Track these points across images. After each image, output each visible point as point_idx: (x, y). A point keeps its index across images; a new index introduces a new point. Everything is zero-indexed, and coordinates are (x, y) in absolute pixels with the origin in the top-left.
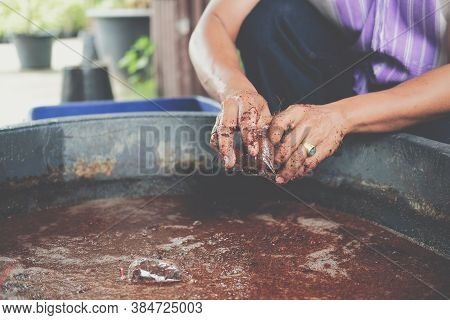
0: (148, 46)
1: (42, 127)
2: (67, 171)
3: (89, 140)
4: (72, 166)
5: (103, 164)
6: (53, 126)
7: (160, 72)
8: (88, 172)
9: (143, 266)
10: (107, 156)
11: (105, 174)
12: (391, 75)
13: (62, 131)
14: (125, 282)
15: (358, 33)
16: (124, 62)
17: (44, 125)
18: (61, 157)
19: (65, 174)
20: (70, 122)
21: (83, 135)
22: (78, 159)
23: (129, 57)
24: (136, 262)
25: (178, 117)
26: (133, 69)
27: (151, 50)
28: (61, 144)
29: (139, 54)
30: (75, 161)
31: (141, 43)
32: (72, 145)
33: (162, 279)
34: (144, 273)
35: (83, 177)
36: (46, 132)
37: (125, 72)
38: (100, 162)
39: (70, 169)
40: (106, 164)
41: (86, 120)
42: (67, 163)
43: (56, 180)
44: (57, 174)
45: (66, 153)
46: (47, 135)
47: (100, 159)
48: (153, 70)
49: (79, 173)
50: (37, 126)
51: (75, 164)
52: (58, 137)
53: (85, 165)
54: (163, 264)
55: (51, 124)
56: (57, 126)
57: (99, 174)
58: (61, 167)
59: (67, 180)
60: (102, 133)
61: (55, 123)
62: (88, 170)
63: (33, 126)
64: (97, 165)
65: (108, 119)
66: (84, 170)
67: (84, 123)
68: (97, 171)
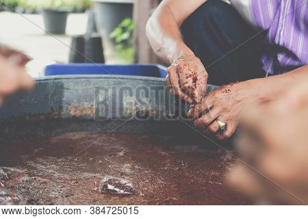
0: (130, 24)
1: (49, 81)
2: (64, 112)
3: (80, 91)
4: (68, 108)
5: (88, 108)
6: (57, 81)
7: (137, 43)
8: (78, 113)
9: (110, 182)
10: (92, 103)
11: (89, 115)
12: (289, 61)
13: (62, 84)
14: (97, 192)
15: (267, 31)
16: (113, 34)
17: (51, 79)
18: (61, 101)
19: (62, 113)
20: (69, 78)
21: (76, 88)
22: (72, 104)
23: (117, 31)
24: (105, 179)
25: (141, 80)
26: (119, 39)
27: (132, 27)
28: (61, 93)
29: (124, 30)
30: (70, 105)
31: (126, 22)
32: (68, 94)
33: (122, 191)
34: (110, 187)
35: (74, 116)
36: (51, 84)
37: (114, 41)
38: (86, 107)
39: (66, 110)
40: (90, 108)
41: (79, 78)
42: (65, 106)
43: (56, 117)
44: (57, 113)
45: (64, 99)
46: (52, 87)
47: (86, 105)
48: (133, 41)
49: (72, 113)
50: (47, 80)
51: (70, 107)
52: (59, 88)
53: (76, 108)
54: (123, 181)
55: (55, 79)
56: (59, 81)
57: (86, 115)
58: (61, 108)
59: (64, 117)
60: (89, 88)
61: (58, 79)
62: (78, 112)
63: (44, 80)
64: (85, 109)
65: (94, 78)
66: (75, 111)
67: (77, 80)
68: (84, 112)
